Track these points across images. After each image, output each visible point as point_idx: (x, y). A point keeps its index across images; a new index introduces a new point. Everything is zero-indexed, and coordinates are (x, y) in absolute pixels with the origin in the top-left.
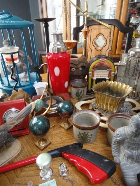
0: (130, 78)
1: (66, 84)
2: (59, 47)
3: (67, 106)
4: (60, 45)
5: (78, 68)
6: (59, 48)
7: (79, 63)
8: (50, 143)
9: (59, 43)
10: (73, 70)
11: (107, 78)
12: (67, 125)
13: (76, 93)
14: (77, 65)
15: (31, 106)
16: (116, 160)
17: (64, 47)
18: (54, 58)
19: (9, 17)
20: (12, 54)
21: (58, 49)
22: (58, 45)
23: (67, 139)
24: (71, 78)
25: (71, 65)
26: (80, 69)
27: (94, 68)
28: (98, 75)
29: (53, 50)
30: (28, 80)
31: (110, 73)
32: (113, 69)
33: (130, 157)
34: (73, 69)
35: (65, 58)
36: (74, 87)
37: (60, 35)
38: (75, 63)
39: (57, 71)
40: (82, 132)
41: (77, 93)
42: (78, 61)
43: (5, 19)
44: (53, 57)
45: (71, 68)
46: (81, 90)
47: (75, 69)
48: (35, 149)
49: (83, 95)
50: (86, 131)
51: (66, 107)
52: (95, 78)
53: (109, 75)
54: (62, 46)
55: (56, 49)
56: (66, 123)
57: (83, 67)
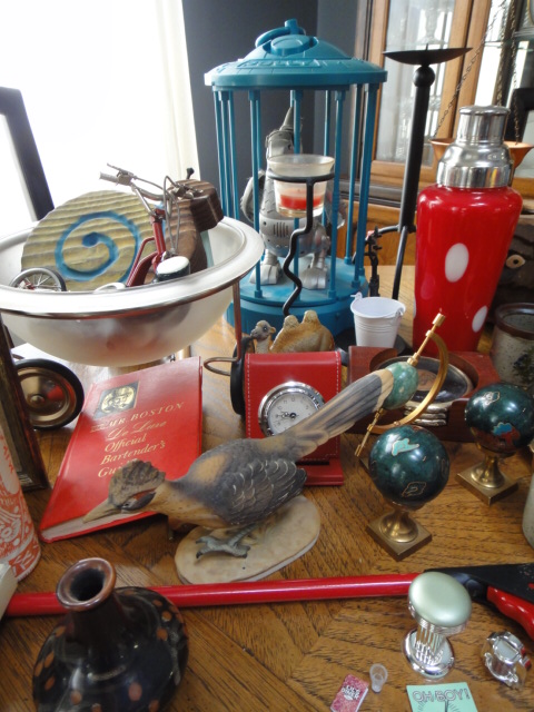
2: (483, 164)
3: (511, 407)
4: (489, 158)
6: (481, 169)
8: (428, 540)
9: (484, 150)
10: (516, 262)
12: (489, 482)
13: (521, 359)
17: (504, 167)
18: (454, 209)
19: (305, 47)
20: (310, 183)
21: (479, 175)
22: (482, 157)
23: (496, 536)
29: (455, 174)
30: (322, 282)
34: (517, 259)
35: (498, 210)
36: (515, 333)
37: (499, 115)
38: (526, 237)
39: (456, 261)
41: (525, 359)
43: (290, 51)
44: (447, 204)
47: (523, 261)
48: (371, 547)
51: (509, 409)
54: (495, 162)
55: (471, 171)
56: (487, 474)
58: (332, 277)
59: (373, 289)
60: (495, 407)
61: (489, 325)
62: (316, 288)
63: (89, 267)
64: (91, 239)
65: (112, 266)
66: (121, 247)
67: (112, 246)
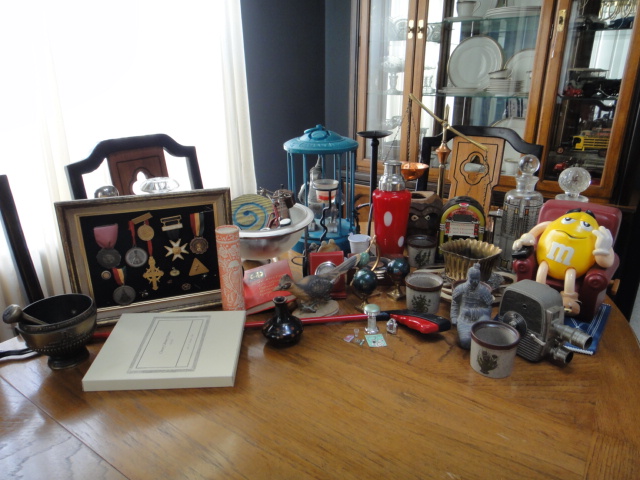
0: (507, 238)
1: (401, 242)
2: (395, 183)
3: (400, 265)
4: (397, 180)
5: (423, 216)
7: (426, 208)
9: (394, 177)
11: (472, 236)
12: (398, 293)
14: (421, 211)
15: (356, 259)
16: (453, 321)
18: (385, 199)
19: (325, 137)
20: (330, 191)
21: (394, 186)
22: (394, 180)
24: (411, 231)
25: (411, 211)
26: (426, 217)
27: (449, 217)
28: (457, 229)
29: (385, 185)
30: (336, 230)
31: (477, 227)
32: (481, 221)
33: (467, 315)
34: (415, 217)
35: (402, 199)
36: (414, 246)
38: (417, 208)
39: (388, 218)
40: (417, 294)
41: (418, 256)
42: (425, 204)
43: (319, 139)
44: (383, 197)
45: (411, 215)
46: (425, 251)
49: (428, 260)
50: (423, 294)
52: (450, 234)
53: (476, 232)
54: (399, 182)
55: (390, 185)
56: (397, 290)
57: (431, 215)
58: (340, 227)
59: (358, 231)
60: (395, 265)
61: (406, 244)
62: (333, 232)
63: (248, 223)
64: (247, 213)
65: (257, 223)
66: (259, 216)
67: (256, 215)
